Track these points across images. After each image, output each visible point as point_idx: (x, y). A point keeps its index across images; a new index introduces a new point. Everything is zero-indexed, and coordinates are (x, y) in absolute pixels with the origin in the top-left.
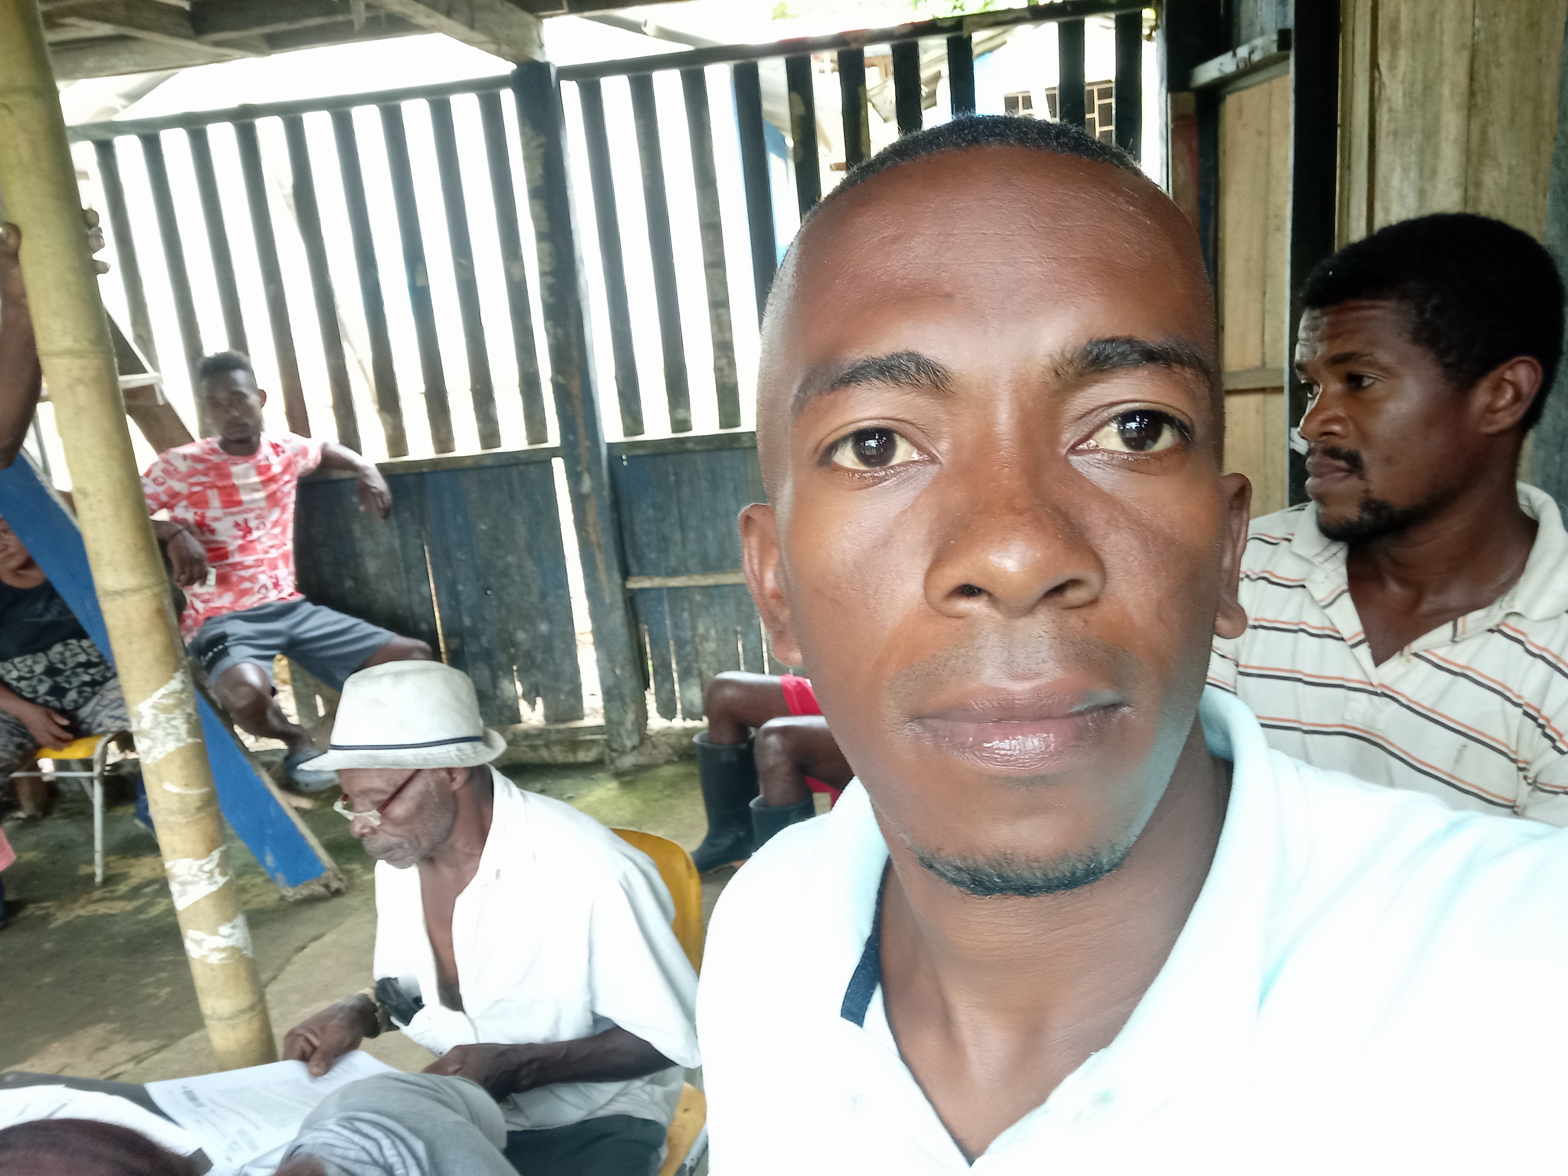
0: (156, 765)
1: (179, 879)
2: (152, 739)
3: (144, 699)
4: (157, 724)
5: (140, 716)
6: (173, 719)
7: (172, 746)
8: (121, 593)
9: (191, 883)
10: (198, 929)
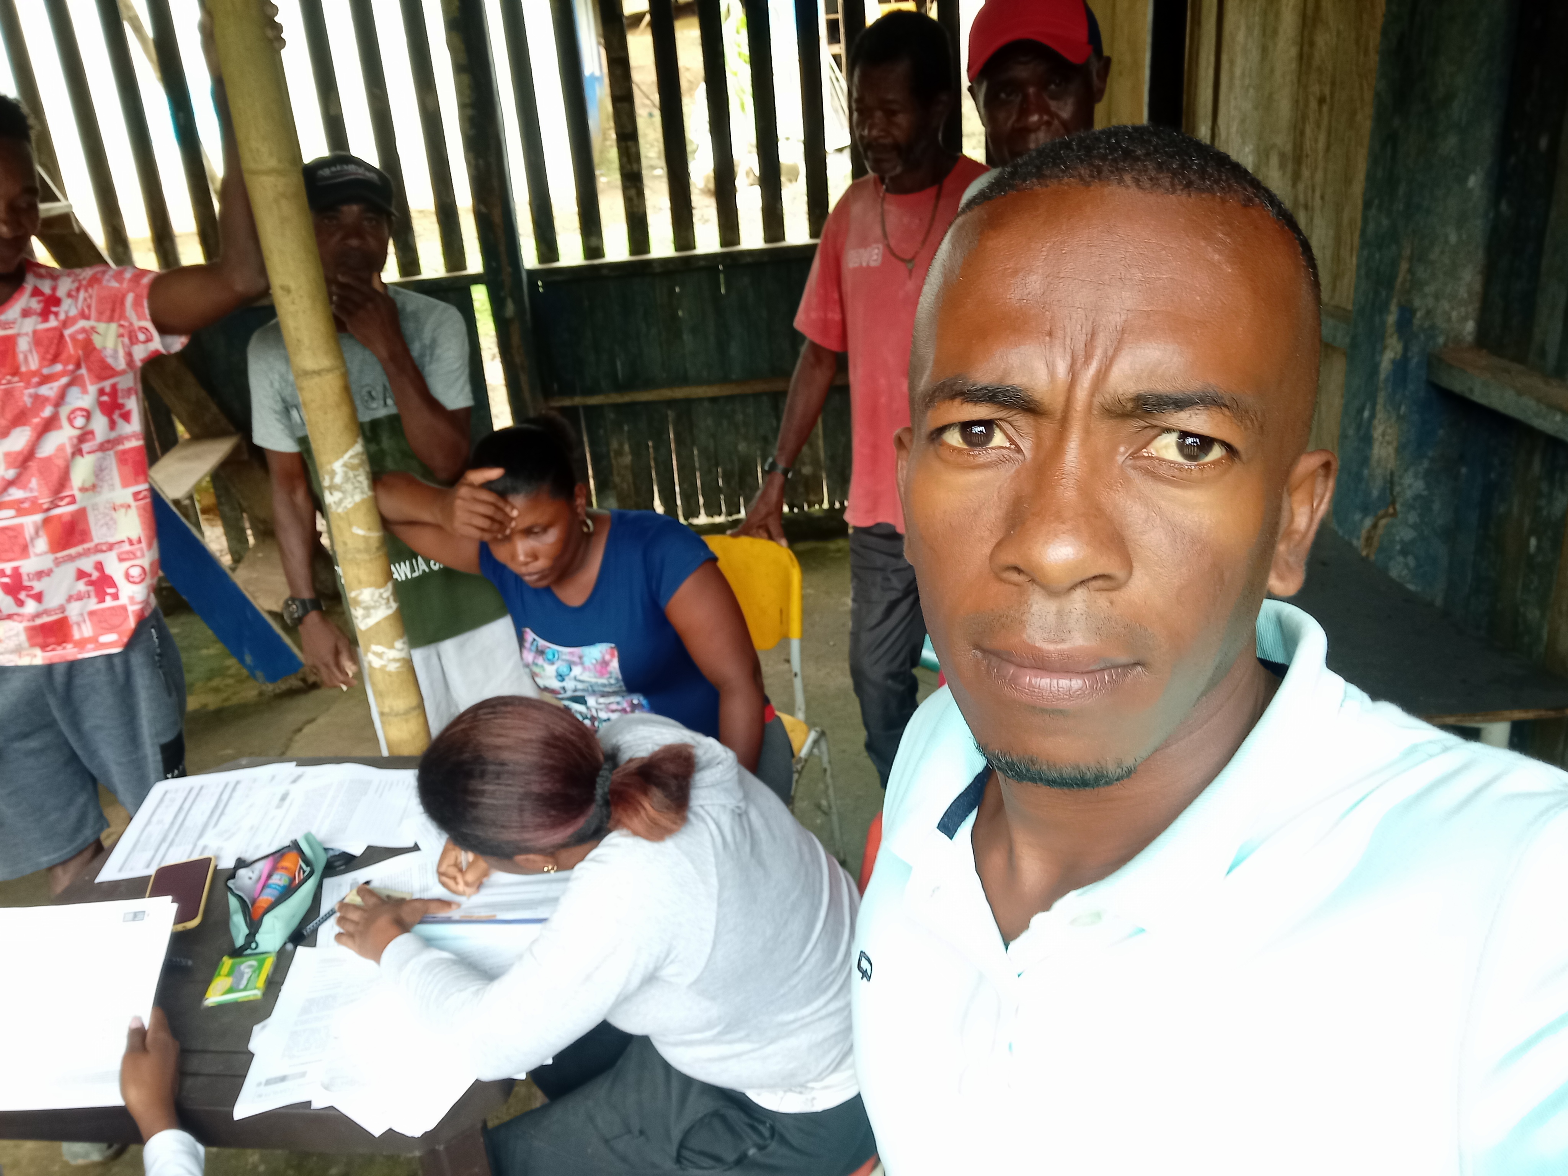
0: (347, 514)
1: (364, 605)
2: (344, 492)
3: (337, 459)
4: (347, 479)
5: (333, 474)
6: (358, 475)
7: (358, 498)
8: (318, 373)
9: (374, 607)
10: (379, 643)
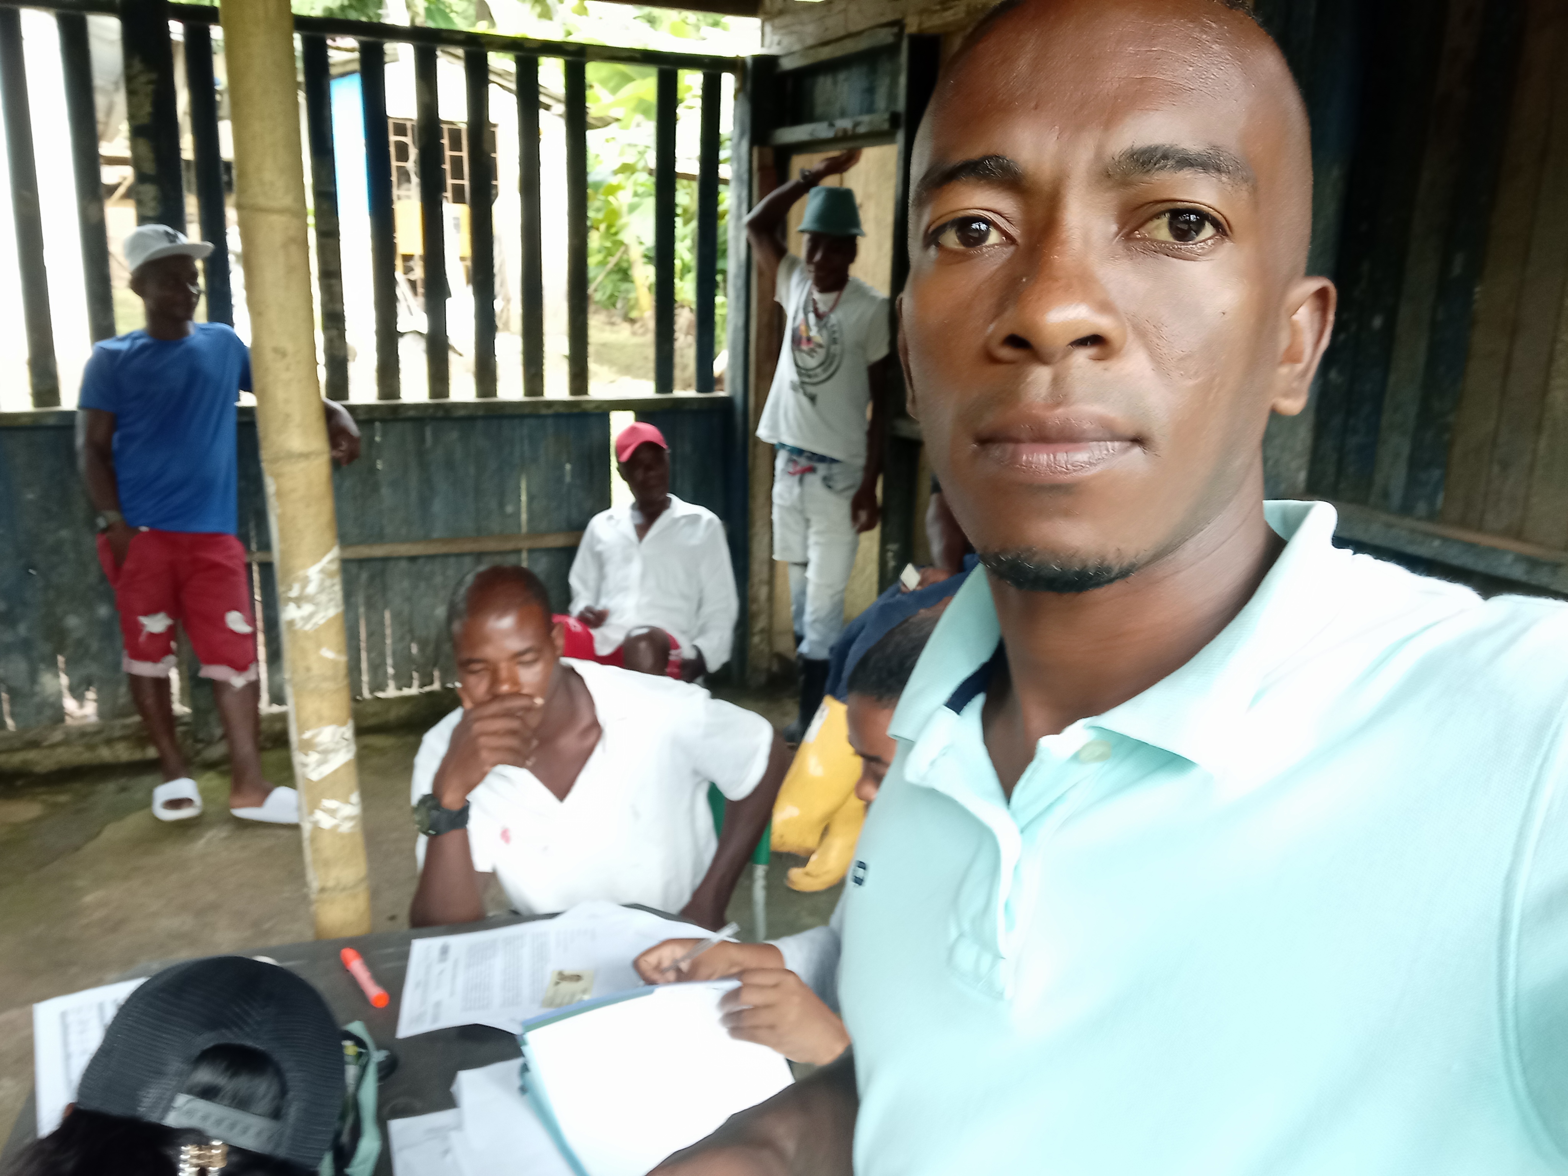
0: (317, 631)
1: (320, 748)
2: (317, 604)
3: (315, 562)
4: (322, 589)
5: (306, 581)
6: (333, 585)
7: (330, 612)
8: (305, 456)
9: (334, 751)
10: (333, 797)
